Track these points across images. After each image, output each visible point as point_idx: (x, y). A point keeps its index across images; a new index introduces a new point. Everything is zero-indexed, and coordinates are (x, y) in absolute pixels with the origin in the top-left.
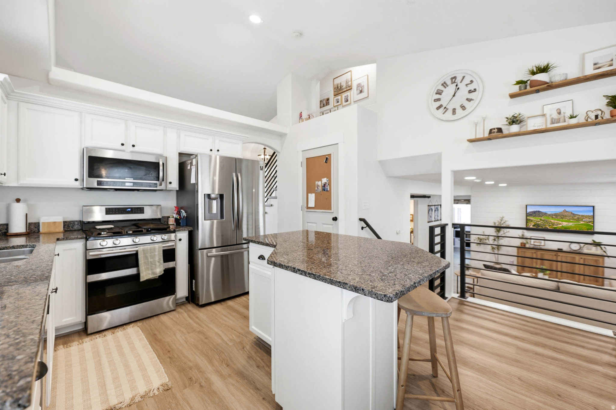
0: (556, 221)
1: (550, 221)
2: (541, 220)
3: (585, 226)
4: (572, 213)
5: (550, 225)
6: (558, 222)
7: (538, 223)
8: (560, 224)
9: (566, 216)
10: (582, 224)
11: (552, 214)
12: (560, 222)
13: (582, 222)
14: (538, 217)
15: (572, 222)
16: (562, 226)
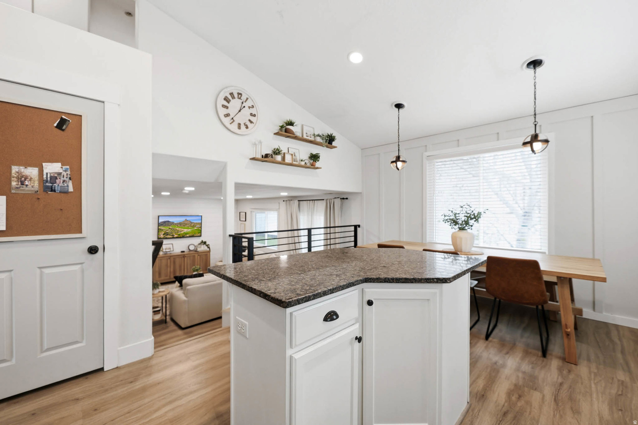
0: (180, 229)
1: (176, 229)
2: (169, 229)
3: (197, 231)
4: (190, 221)
5: (176, 233)
6: (181, 229)
7: (167, 232)
8: (183, 231)
9: (187, 224)
10: (196, 230)
11: (177, 223)
12: (183, 229)
13: (196, 228)
14: (168, 226)
15: (190, 228)
16: (184, 233)
